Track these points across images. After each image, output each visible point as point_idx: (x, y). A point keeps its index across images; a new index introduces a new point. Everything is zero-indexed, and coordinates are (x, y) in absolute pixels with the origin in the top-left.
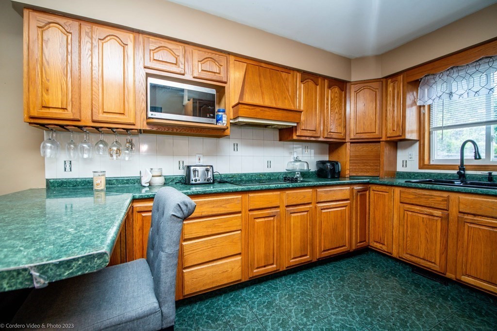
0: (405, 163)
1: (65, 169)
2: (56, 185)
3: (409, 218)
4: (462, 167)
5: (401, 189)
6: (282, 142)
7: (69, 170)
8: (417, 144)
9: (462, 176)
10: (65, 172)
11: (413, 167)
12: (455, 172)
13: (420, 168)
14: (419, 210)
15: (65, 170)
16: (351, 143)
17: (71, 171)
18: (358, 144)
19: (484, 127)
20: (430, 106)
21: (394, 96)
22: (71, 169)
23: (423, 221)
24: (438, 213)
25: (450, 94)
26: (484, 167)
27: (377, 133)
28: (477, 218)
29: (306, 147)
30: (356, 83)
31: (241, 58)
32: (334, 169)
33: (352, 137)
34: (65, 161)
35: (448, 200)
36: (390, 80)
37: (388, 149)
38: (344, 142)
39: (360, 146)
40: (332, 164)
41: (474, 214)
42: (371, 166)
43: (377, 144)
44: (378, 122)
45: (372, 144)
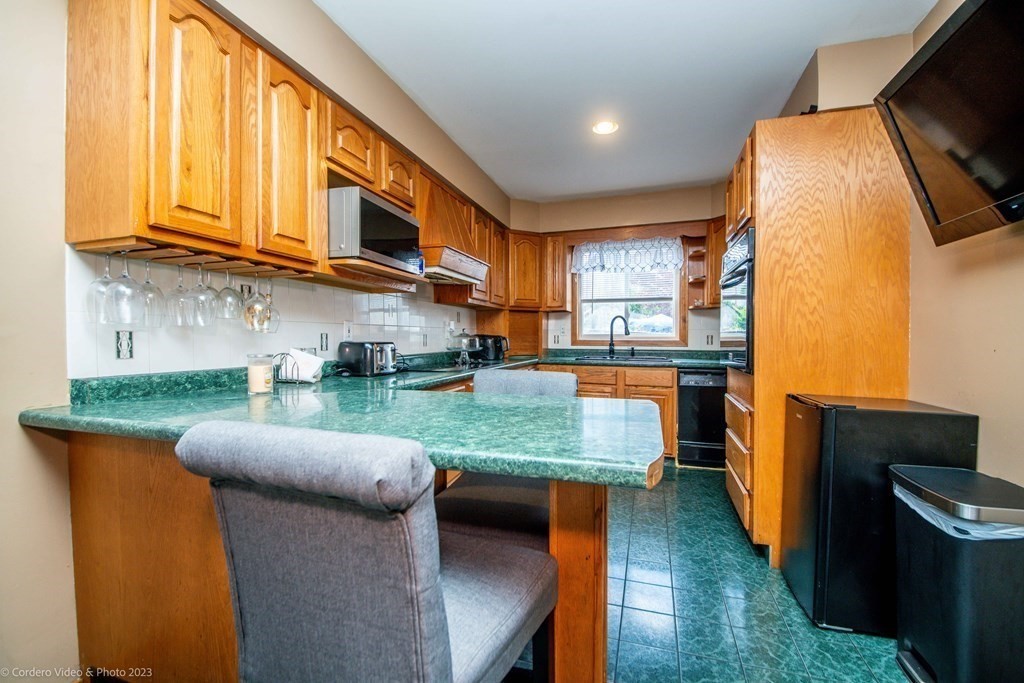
0: (557, 341)
1: (119, 352)
2: (105, 394)
4: (612, 344)
5: (573, 367)
6: (439, 305)
7: (128, 353)
8: (570, 316)
9: (612, 352)
10: (119, 360)
11: (565, 343)
12: (608, 348)
13: (573, 344)
15: (119, 356)
16: (510, 311)
17: (131, 356)
18: (517, 314)
19: (623, 304)
20: (580, 275)
21: (554, 259)
22: (131, 352)
24: (609, 389)
25: (603, 267)
26: (628, 342)
27: (537, 301)
28: (640, 388)
29: (458, 314)
30: (516, 233)
31: (427, 171)
32: (501, 346)
33: (512, 303)
34: (118, 333)
35: (616, 375)
36: (549, 239)
37: (544, 321)
38: (502, 310)
39: (518, 316)
40: (498, 340)
41: (636, 386)
42: (530, 342)
43: (536, 315)
44: (538, 288)
45: (531, 315)
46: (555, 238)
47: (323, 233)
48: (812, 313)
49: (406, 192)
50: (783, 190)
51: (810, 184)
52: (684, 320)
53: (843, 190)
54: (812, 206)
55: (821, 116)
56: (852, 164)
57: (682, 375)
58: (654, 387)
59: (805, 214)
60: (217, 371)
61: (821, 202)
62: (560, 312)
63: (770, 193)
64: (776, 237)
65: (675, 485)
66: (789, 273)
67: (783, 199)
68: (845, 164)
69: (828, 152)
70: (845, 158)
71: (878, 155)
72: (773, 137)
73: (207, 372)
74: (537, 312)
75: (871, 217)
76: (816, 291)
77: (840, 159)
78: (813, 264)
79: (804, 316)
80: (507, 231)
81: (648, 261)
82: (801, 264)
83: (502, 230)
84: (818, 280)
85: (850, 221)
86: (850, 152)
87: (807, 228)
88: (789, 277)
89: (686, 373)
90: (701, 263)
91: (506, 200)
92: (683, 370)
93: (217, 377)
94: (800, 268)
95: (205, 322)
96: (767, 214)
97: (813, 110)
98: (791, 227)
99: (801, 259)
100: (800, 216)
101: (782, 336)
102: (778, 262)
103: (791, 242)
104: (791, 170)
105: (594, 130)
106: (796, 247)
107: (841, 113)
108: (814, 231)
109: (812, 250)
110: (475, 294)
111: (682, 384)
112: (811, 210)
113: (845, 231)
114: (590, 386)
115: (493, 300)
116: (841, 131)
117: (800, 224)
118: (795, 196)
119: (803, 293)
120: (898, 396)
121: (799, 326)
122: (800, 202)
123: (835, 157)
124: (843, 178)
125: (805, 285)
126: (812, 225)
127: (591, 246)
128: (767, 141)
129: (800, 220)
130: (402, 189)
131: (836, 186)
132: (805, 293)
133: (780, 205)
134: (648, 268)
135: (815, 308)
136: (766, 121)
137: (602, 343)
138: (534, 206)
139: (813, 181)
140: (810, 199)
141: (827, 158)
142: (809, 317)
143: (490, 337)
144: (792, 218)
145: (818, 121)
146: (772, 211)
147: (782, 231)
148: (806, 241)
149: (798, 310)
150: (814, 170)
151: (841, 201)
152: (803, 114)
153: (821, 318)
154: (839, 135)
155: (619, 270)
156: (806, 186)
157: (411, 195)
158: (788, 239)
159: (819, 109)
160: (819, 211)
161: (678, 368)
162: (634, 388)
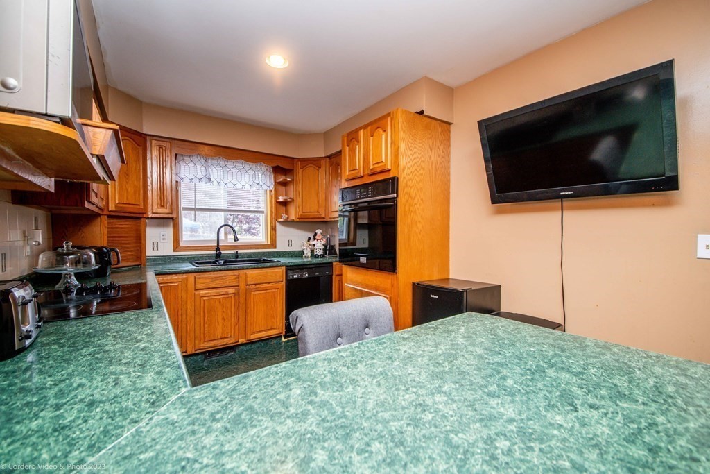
3: (206, 304)
4: (218, 249)
5: (195, 274)
8: (173, 223)
9: (218, 255)
11: (167, 250)
13: (175, 250)
14: (206, 293)
16: (109, 216)
18: (116, 219)
19: (222, 213)
21: (160, 164)
23: (220, 302)
24: (231, 290)
25: (210, 179)
27: (142, 206)
28: (258, 286)
33: (112, 207)
35: (238, 278)
36: (154, 142)
38: (103, 215)
39: (117, 222)
41: (255, 284)
42: (131, 251)
43: (137, 221)
44: (142, 192)
45: (131, 221)
46: (161, 142)
48: (420, 233)
50: (409, 157)
51: (419, 157)
52: (273, 229)
53: (430, 164)
54: (420, 170)
55: (424, 118)
56: (433, 150)
57: (289, 272)
58: (269, 283)
59: (417, 174)
61: (423, 169)
62: (162, 221)
63: (404, 157)
64: (407, 185)
66: (411, 208)
67: (409, 162)
68: (431, 150)
69: (425, 140)
70: (431, 146)
71: (441, 148)
72: (405, 122)
74: (139, 218)
75: (439, 182)
76: (421, 221)
77: (429, 146)
78: (420, 204)
79: (417, 235)
81: (247, 180)
82: (416, 204)
84: (422, 214)
85: (432, 182)
86: (433, 143)
87: (418, 182)
88: (411, 211)
89: (291, 270)
90: (284, 188)
92: (289, 268)
96: (403, 170)
97: (422, 113)
98: (412, 181)
99: (416, 201)
102: (407, 201)
103: (412, 189)
104: (413, 145)
105: (267, 61)
106: (414, 193)
107: (429, 120)
108: (421, 185)
109: (420, 196)
111: (289, 278)
112: (419, 172)
113: (431, 188)
114: (214, 291)
116: (430, 130)
117: (415, 179)
118: (414, 162)
121: (415, 241)
122: (416, 166)
123: (428, 144)
124: (430, 157)
125: (418, 216)
126: (420, 181)
127: (195, 159)
128: (403, 123)
129: (416, 177)
131: (428, 161)
132: (417, 221)
133: (408, 165)
134: (247, 187)
135: (421, 230)
137: (207, 248)
139: (420, 155)
140: (419, 165)
141: (425, 144)
144: (413, 175)
147: (409, 182)
148: (418, 190)
149: (415, 231)
150: (420, 148)
151: (430, 170)
152: (417, 113)
153: (423, 236)
154: (429, 132)
155: (222, 184)
158: (411, 187)
159: (424, 113)
160: (422, 174)
161: (286, 266)
162: (253, 286)
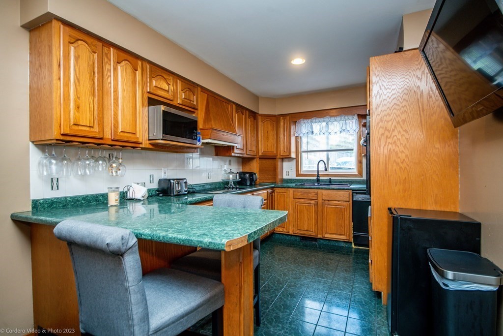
0: (288, 174)
1: (52, 187)
2: (46, 206)
3: (299, 207)
4: (318, 176)
5: (293, 189)
6: (218, 157)
7: (56, 187)
8: (295, 161)
9: (318, 180)
10: (52, 191)
11: (293, 176)
12: (315, 178)
13: (297, 176)
15: (52, 189)
16: (259, 158)
17: (58, 189)
18: (263, 160)
19: (326, 153)
20: (300, 137)
21: (284, 129)
22: (58, 187)
23: (306, 208)
24: (313, 202)
25: (313, 132)
26: (327, 175)
27: (275, 152)
28: (330, 202)
29: (230, 161)
30: (262, 115)
31: (204, 90)
32: (253, 178)
33: (260, 154)
34: (52, 179)
35: (317, 194)
36: (282, 118)
37: (279, 163)
38: (255, 158)
39: (264, 161)
40: (251, 174)
41: (328, 200)
42: (271, 175)
43: (275, 160)
44: (275, 145)
45: (272, 160)
46: (285, 117)
47: (146, 128)
48: (402, 163)
49: (192, 102)
50: (385, 95)
51: (400, 91)
52: (360, 162)
53: (419, 94)
54: (401, 103)
55: (406, 53)
56: (424, 79)
57: (354, 194)
58: (339, 201)
59: (398, 107)
60: (97, 195)
61: (407, 101)
62: (288, 158)
63: (378, 97)
64: (381, 120)
65: (351, 258)
66: (389, 140)
67: (385, 100)
68: (420, 79)
69: (410, 73)
70: (420, 76)
72: (379, 66)
73: (92, 195)
74: (275, 158)
75: (435, 108)
76: (404, 150)
77: (417, 76)
78: (402, 136)
79: (398, 164)
80: (257, 115)
81: (338, 128)
82: (396, 136)
83: (254, 115)
84: (405, 144)
85: (423, 111)
86: (423, 72)
87: (399, 115)
88: (389, 143)
89: (357, 193)
91: (256, 98)
92: (355, 192)
93: (97, 197)
94: (395, 137)
95: (90, 173)
97: (401, 50)
98: (390, 115)
99: (396, 133)
100: (395, 109)
101: (386, 176)
102: (383, 134)
103: (390, 123)
104: (390, 84)
105: (292, 63)
106: (393, 127)
108: (403, 116)
109: (402, 127)
110: (236, 151)
111: (354, 199)
112: (401, 105)
113: (421, 116)
114: (303, 200)
115: (248, 153)
116: (417, 61)
117: (395, 113)
118: (392, 98)
119: (397, 151)
120: (453, 210)
121: (395, 170)
122: (395, 101)
123: (414, 75)
124: (419, 87)
125: (398, 147)
126: (402, 114)
127: (305, 121)
128: (376, 68)
129: (395, 111)
130: (189, 102)
131: (415, 91)
132: (398, 151)
133: (383, 103)
135: (404, 160)
136: (376, 57)
137: (313, 175)
138: (274, 100)
139: (402, 89)
140: (400, 99)
141: (410, 76)
142: (401, 165)
143: (247, 173)
144: (390, 110)
145: (404, 56)
146: (379, 106)
147: (385, 117)
148: (398, 123)
149: (395, 161)
150: (402, 83)
151: (418, 99)
152: (396, 52)
153: (407, 165)
154: (417, 63)
156: (398, 92)
157: (195, 104)
158: (388, 122)
159: (404, 49)
160: (405, 106)
161: (353, 190)
162: (327, 201)
